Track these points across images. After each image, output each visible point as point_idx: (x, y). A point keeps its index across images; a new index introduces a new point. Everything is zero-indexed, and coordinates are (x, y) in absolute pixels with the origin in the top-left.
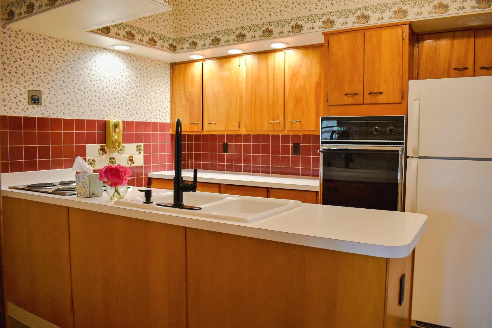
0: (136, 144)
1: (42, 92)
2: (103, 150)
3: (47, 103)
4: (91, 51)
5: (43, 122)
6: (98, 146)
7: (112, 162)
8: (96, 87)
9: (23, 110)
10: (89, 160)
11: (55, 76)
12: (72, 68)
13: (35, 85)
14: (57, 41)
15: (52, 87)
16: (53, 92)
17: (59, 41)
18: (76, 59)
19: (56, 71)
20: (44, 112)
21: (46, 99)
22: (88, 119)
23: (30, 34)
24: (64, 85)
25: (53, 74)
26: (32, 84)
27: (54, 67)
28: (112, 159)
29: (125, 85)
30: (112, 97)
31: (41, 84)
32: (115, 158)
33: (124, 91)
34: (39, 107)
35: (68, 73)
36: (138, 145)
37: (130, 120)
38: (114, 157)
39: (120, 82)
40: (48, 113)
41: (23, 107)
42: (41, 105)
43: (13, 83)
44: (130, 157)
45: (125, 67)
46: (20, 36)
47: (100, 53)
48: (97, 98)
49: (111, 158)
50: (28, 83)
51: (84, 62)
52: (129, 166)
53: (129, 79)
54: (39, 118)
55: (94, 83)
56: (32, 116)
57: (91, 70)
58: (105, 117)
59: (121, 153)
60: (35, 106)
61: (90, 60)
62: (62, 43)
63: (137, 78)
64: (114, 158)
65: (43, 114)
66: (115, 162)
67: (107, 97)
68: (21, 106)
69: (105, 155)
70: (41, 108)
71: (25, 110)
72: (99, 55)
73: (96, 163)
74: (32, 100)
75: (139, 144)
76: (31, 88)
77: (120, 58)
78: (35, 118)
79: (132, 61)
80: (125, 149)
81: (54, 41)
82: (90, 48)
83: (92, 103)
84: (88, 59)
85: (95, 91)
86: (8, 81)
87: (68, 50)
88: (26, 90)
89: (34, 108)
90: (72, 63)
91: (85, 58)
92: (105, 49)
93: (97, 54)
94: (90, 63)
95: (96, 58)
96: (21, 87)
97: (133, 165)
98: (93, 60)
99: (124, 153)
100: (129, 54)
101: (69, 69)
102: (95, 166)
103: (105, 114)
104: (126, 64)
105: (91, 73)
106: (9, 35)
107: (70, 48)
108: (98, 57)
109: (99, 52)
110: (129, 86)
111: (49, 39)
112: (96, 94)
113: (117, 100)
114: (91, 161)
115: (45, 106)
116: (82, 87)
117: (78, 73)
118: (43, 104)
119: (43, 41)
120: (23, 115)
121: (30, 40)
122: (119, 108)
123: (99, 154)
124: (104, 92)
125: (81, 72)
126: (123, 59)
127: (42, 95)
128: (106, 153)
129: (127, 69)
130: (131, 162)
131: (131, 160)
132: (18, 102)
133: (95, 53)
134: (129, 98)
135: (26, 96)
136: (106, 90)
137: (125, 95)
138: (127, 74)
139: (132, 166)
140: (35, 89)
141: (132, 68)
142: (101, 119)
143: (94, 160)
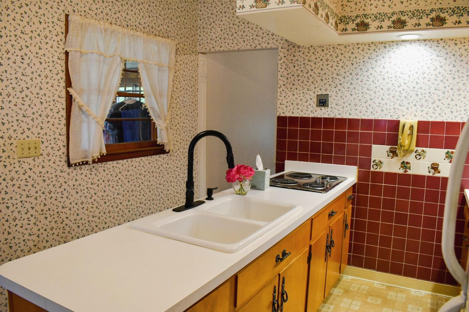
0: (446, 150)
1: (330, 95)
2: (393, 153)
3: (334, 105)
4: (385, 47)
5: (329, 122)
6: (387, 148)
7: (406, 167)
8: (390, 85)
9: (312, 111)
10: (375, 160)
11: (343, 80)
12: (361, 69)
13: (323, 89)
14: (345, 47)
15: (339, 90)
16: (340, 94)
17: (347, 46)
18: (366, 59)
19: (344, 75)
20: (331, 113)
21: (333, 101)
22: (377, 118)
23: (320, 47)
24: (352, 87)
25: (341, 78)
26: (320, 89)
27: (342, 71)
28: (405, 165)
29: (433, 77)
30: (413, 94)
31: (329, 88)
32: (409, 163)
33: (431, 85)
34: (326, 109)
35: (357, 75)
36: (448, 152)
37: (439, 119)
38: (409, 161)
39: (425, 75)
40: (334, 114)
41: (312, 109)
42: (328, 106)
43: (305, 91)
44: (433, 164)
45: (434, 57)
46: (312, 50)
47: (397, 47)
48: (390, 97)
49: (403, 162)
50: (318, 89)
51: (376, 61)
52: (431, 174)
53: (440, 70)
54: (325, 119)
55: (387, 80)
56: (319, 116)
57: (384, 68)
58: (401, 116)
59: (420, 159)
60: (323, 108)
61: (383, 57)
62: (351, 46)
63: (454, 66)
64: (407, 163)
65: (329, 115)
66: (410, 167)
67: (404, 94)
68: (311, 109)
69: (395, 158)
70: (328, 110)
71: (314, 111)
72: (395, 50)
73: (383, 165)
74: (320, 103)
75: (450, 150)
76: (320, 93)
77: (427, 48)
78: (321, 118)
79: (447, 47)
80: (427, 154)
81: (342, 48)
82: (383, 45)
83: (383, 102)
84: (380, 57)
85: (388, 90)
86: (301, 89)
87: (357, 52)
88: (315, 95)
89: (321, 110)
90: (362, 63)
91: (377, 56)
92: (404, 41)
93: (393, 49)
94: (383, 60)
95: (391, 54)
96: (311, 93)
97: (437, 175)
98: (387, 56)
99: (423, 158)
100: (442, 40)
101: (358, 70)
102: (381, 168)
103: (400, 113)
104: (435, 53)
105: (384, 71)
106: (303, 52)
107: (360, 50)
108: (394, 52)
109: (395, 46)
110: (440, 78)
111: (338, 47)
112: (390, 92)
113: (420, 96)
114: (377, 162)
115: (331, 107)
116: (373, 86)
117: (368, 73)
118: (330, 106)
119: (332, 50)
120: (312, 115)
121: (320, 52)
122: (422, 106)
123: (388, 156)
124: (401, 88)
125: (371, 71)
126: (431, 47)
127: (330, 98)
128: (397, 156)
129: (438, 58)
130: (435, 171)
131: (435, 167)
132: (309, 105)
133: (390, 49)
134: (440, 93)
135: (315, 100)
136: (405, 87)
137: (432, 90)
138: (438, 64)
139: (435, 175)
140: (323, 94)
141: (445, 56)
142: (395, 118)
143: (381, 162)
